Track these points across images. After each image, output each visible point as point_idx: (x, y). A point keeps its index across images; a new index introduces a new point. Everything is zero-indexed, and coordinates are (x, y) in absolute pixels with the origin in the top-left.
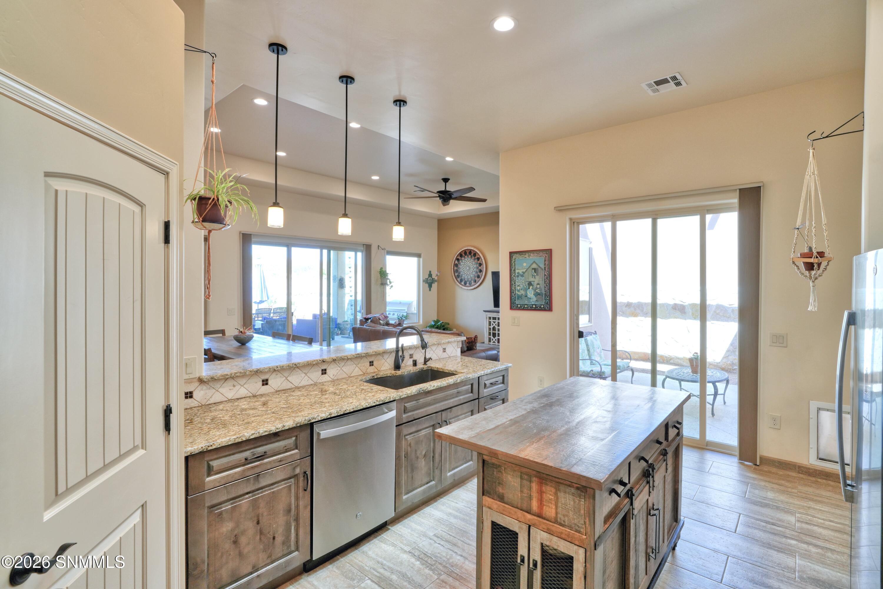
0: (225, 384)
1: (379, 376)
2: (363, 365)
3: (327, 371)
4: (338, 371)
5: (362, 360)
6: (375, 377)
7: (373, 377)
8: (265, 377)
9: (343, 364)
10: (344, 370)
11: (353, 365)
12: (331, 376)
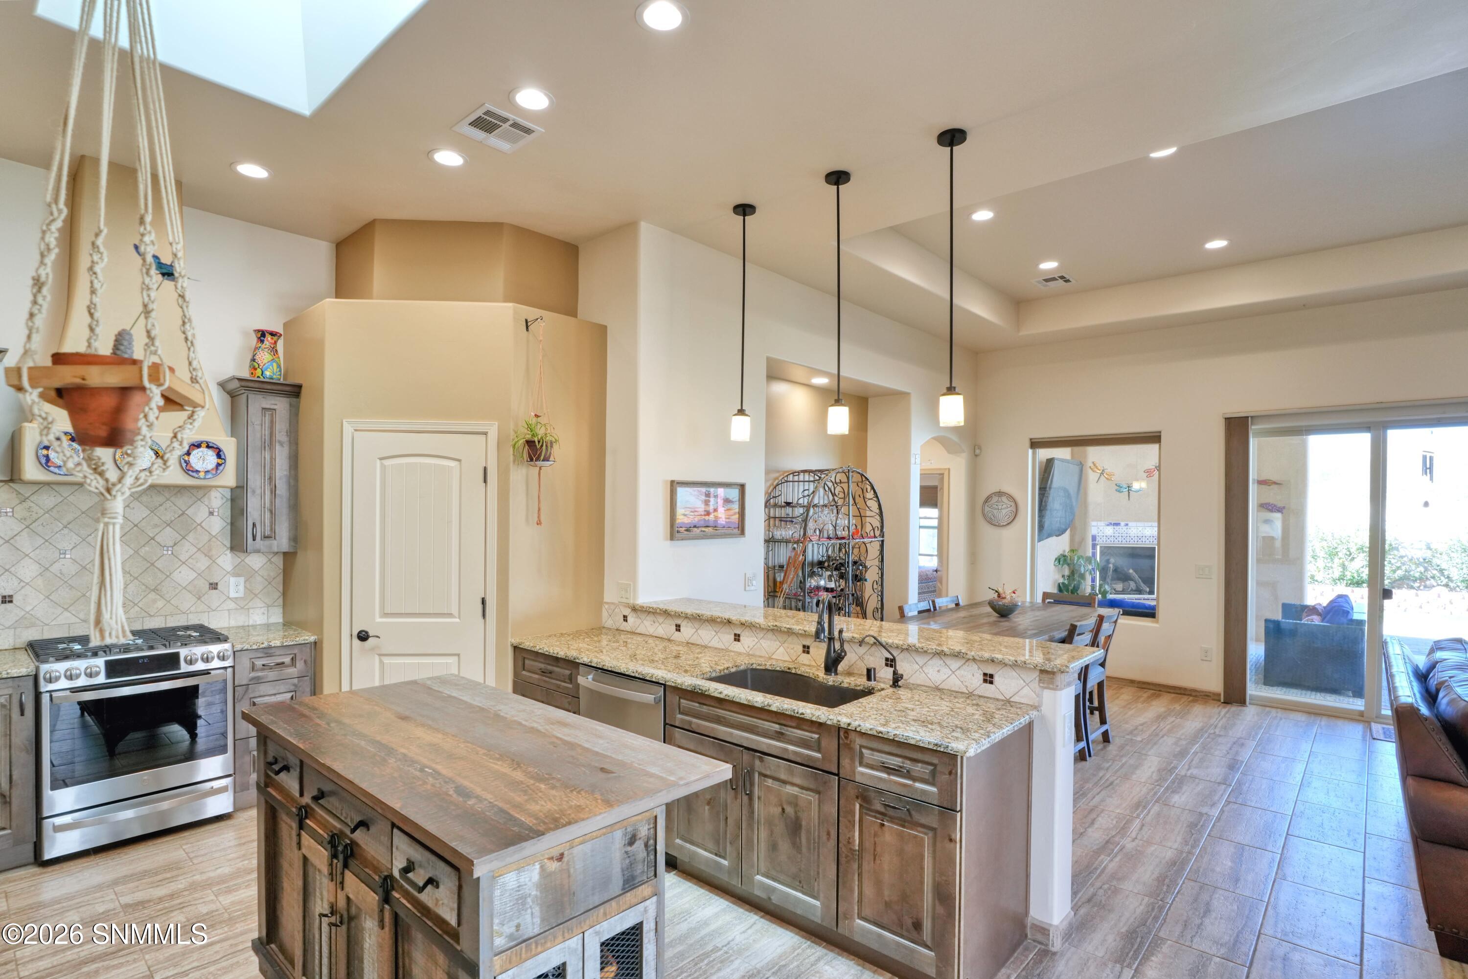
0: (648, 618)
1: (799, 673)
2: (792, 646)
3: (741, 638)
4: (754, 643)
5: (790, 639)
6: (793, 671)
7: (789, 669)
8: (679, 622)
9: (762, 635)
10: (763, 645)
11: (775, 641)
12: (746, 648)
